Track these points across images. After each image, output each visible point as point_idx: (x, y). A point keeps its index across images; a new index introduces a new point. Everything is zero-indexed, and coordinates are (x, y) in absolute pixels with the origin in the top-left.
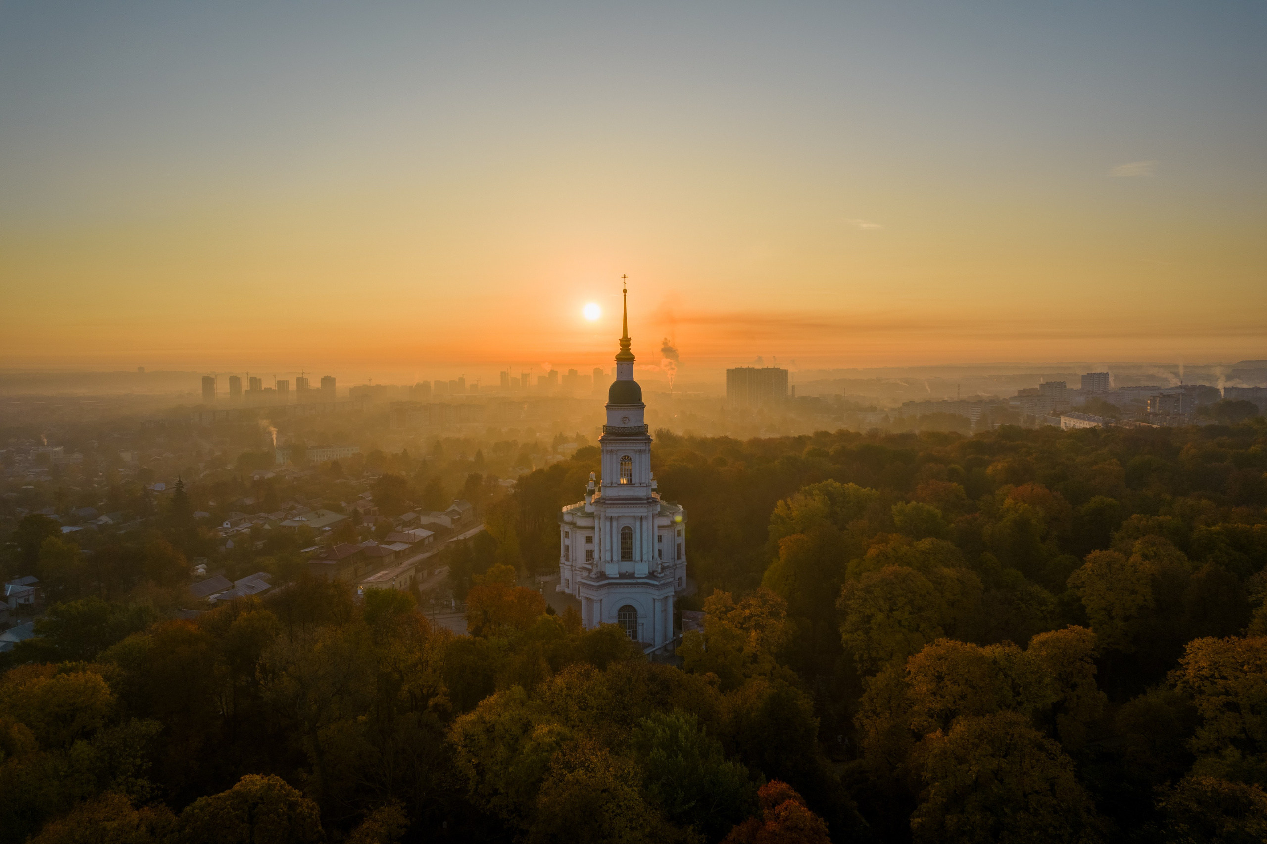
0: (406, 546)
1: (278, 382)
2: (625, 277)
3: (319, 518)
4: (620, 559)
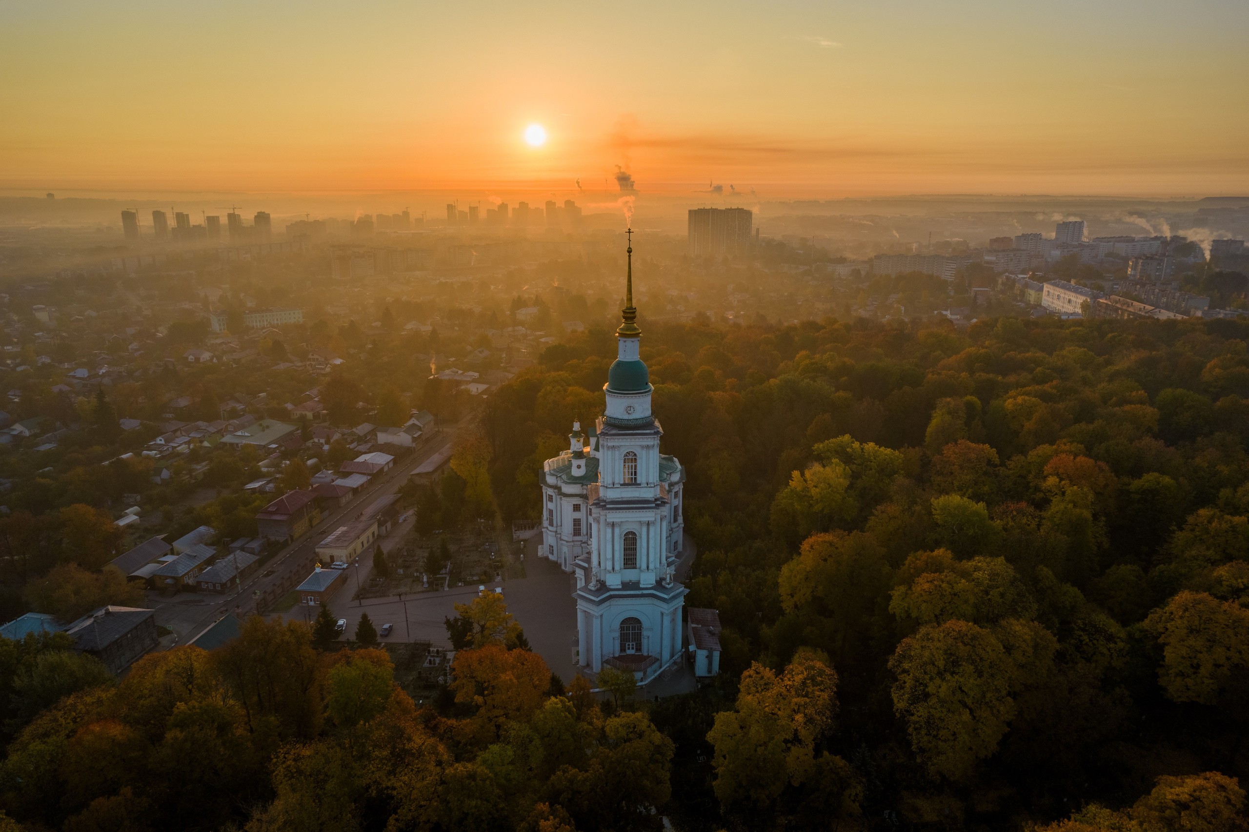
0: (366, 478)
1: (207, 217)
2: (629, 232)
3: (263, 431)
4: (623, 567)
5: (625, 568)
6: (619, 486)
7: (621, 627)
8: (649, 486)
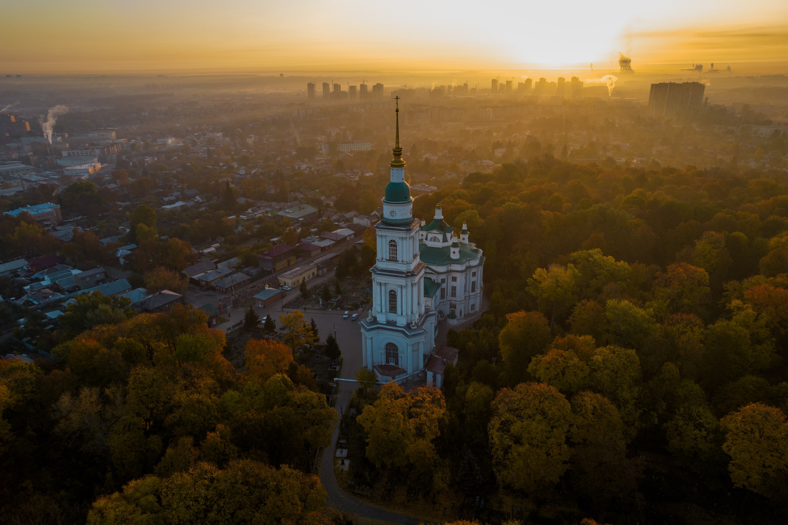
0: (332, 242)
1: (350, 86)
2: (397, 99)
3: (300, 210)
4: (388, 310)
5: (389, 312)
6: (385, 261)
7: (386, 348)
8: (403, 263)
